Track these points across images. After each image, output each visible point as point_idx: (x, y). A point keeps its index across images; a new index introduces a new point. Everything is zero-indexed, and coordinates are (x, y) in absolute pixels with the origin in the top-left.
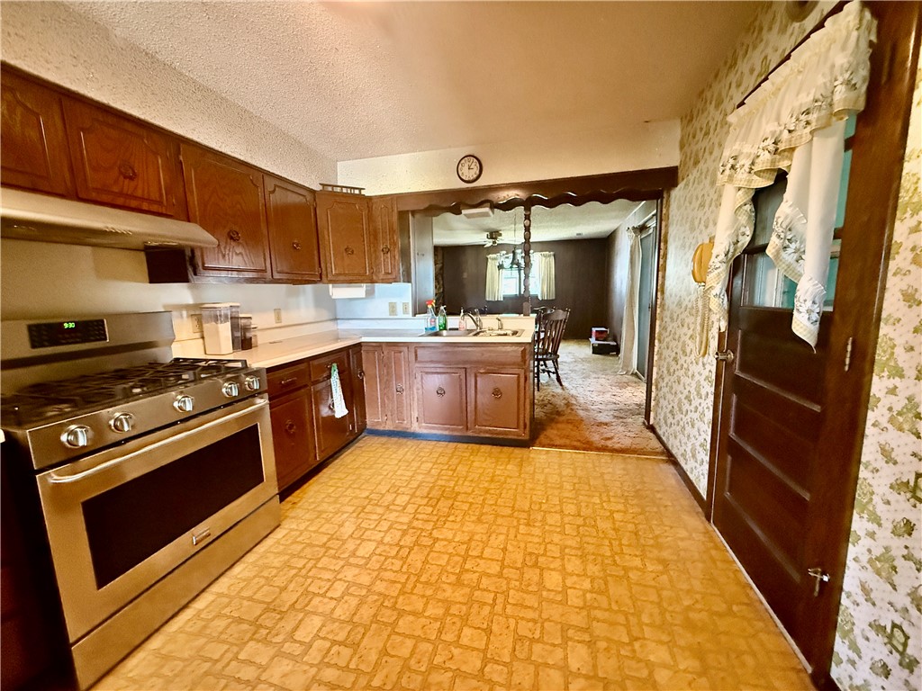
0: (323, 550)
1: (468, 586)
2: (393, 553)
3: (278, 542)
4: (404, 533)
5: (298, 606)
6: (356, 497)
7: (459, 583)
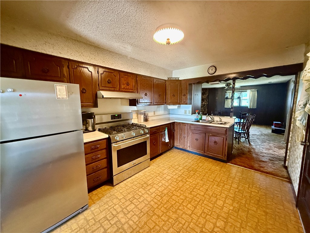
0: (158, 175)
1: (193, 195)
2: (175, 181)
3: (149, 170)
4: (179, 177)
5: (151, 185)
6: (169, 165)
7: (191, 193)
